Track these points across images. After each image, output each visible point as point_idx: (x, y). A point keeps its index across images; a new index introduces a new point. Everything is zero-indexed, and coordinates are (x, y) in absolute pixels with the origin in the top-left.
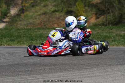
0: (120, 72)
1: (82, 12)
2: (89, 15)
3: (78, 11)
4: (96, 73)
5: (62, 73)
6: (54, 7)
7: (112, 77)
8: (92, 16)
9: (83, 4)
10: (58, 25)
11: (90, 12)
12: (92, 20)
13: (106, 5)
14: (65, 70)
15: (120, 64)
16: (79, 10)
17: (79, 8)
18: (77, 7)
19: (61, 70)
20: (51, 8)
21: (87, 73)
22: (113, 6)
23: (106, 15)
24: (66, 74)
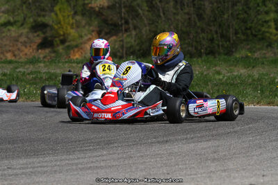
0: (158, 159)
1: (69, 28)
2: (83, 34)
3: (59, 25)
4: (106, 160)
6: (6, 15)
7: (141, 170)
8: (89, 36)
9: (69, 9)
10: (15, 56)
11: (87, 27)
13: (120, 13)
14: (36, 153)
16: (62, 23)
17: (62, 19)
18: (56, 14)
19: (27, 154)
21: (85, 160)
22: (138, 15)
23: (120, 34)
24: (39, 163)
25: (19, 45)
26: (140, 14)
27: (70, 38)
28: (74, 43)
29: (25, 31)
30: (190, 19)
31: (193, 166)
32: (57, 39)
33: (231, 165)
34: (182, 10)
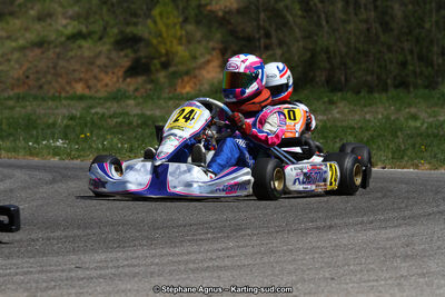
0: (316, 256)
1: (175, 42)
2: (198, 53)
3: (159, 39)
4: (233, 257)
5: (111, 255)
6: (76, 23)
8: (208, 57)
9: (176, 13)
10: (89, 87)
11: (204, 43)
12: (208, 72)
13: (258, 20)
14: (121, 244)
15: (318, 228)
16: (165, 35)
17: (164, 29)
18: (155, 22)
19: (107, 245)
20: (64, 25)
21: (200, 257)
22: (285, 23)
24: (127, 260)
25: (96, 71)
26: (288, 22)
27: (177, 60)
28: (182, 68)
29: (105, 48)
30: (368, 30)
31: (372, 266)
32: (156, 61)
33: (433, 266)
34: (356, 14)
